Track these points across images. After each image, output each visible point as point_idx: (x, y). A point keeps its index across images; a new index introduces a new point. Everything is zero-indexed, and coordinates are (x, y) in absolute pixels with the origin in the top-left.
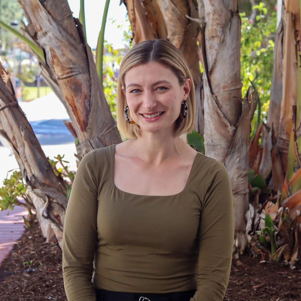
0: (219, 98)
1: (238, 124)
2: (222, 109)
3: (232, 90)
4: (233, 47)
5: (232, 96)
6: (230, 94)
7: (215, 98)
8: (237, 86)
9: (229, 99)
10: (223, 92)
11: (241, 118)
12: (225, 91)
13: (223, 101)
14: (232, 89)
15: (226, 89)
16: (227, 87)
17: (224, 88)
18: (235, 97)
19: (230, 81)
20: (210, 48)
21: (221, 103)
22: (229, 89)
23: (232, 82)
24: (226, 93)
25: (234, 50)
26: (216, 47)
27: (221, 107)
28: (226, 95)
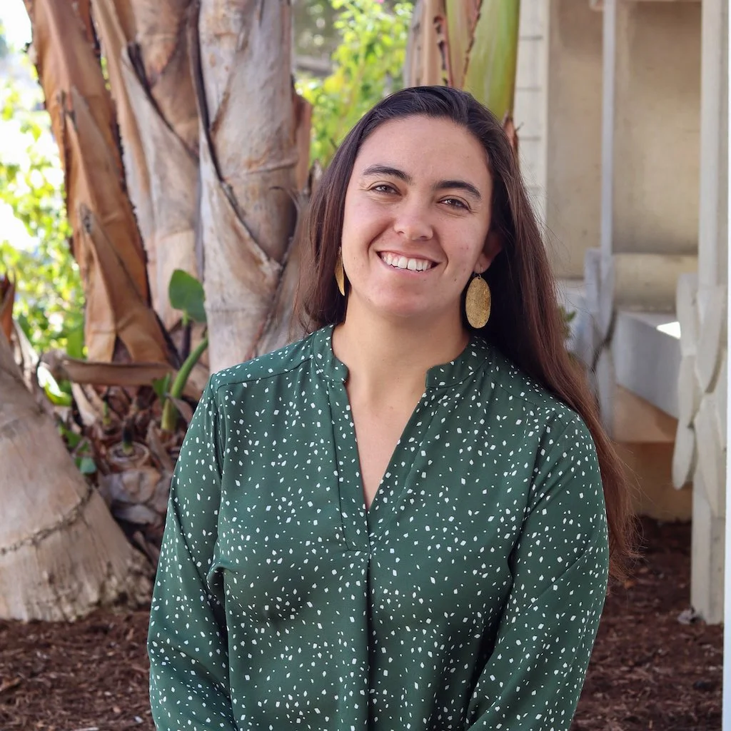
0: (237, 191)
1: (286, 255)
2: (246, 219)
3: (269, 171)
4: (272, 59)
5: (271, 185)
6: (265, 180)
7: (228, 192)
8: (282, 158)
9: (264, 193)
10: (247, 174)
11: (293, 240)
12: (252, 173)
13: (247, 199)
14: (270, 166)
15: (254, 168)
16: (257, 162)
17: (250, 164)
18: (277, 188)
19: (263, 149)
20: (213, 64)
21: (242, 202)
22: (262, 168)
23: (270, 150)
24: (254, 177)
25: (272, 68)
26: (227, 60)
27: (244, 213)
28: (255, 181)
